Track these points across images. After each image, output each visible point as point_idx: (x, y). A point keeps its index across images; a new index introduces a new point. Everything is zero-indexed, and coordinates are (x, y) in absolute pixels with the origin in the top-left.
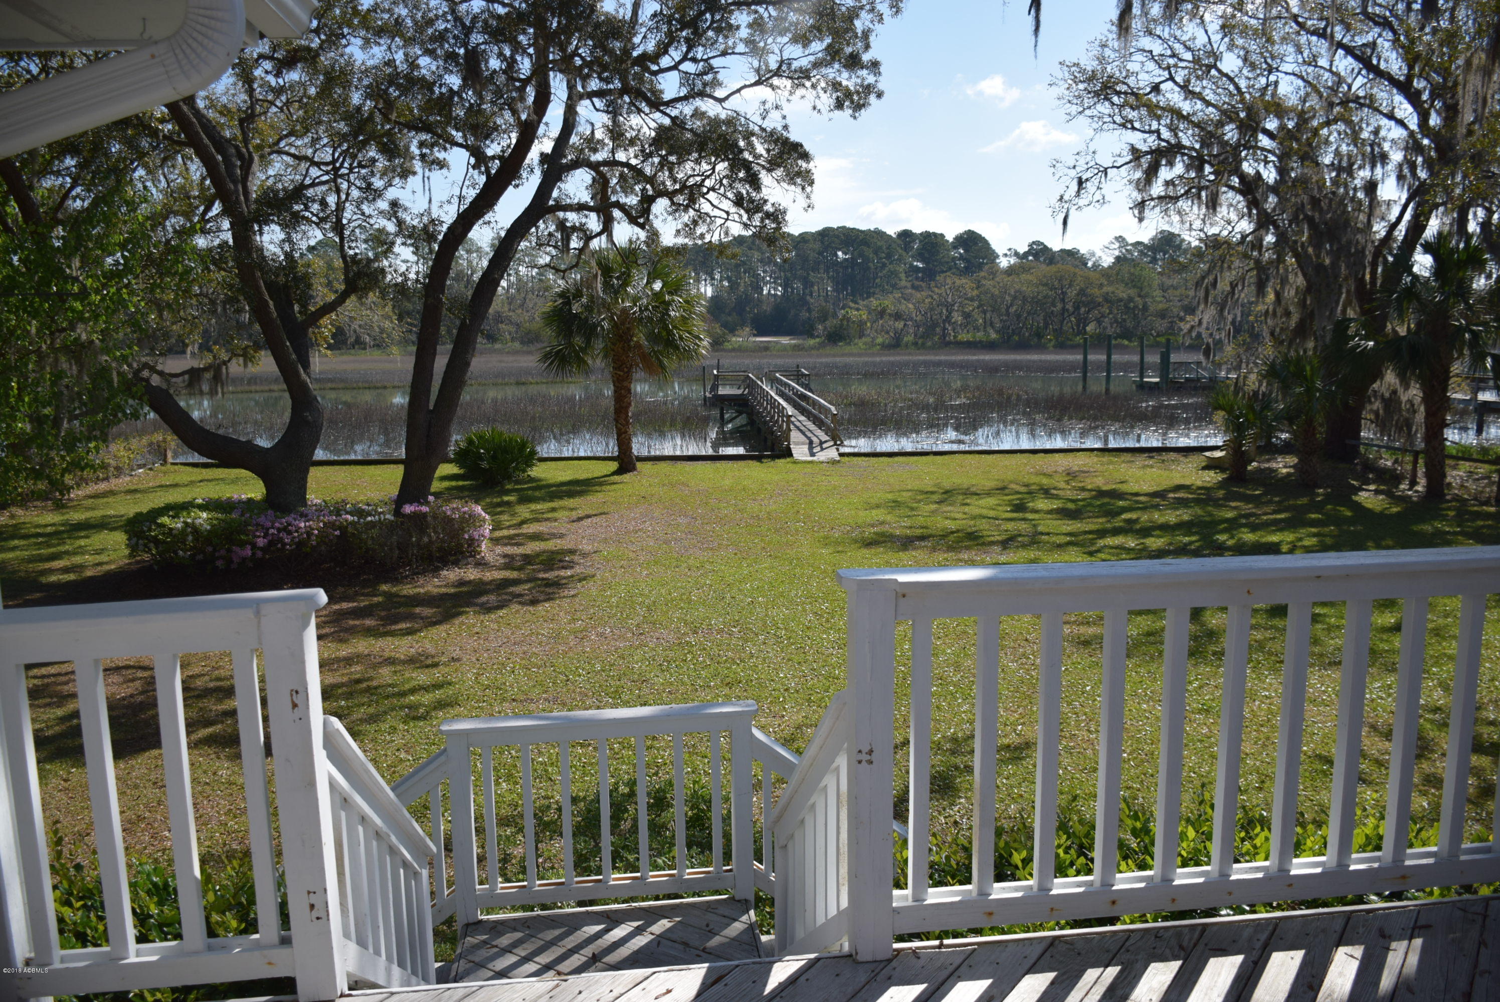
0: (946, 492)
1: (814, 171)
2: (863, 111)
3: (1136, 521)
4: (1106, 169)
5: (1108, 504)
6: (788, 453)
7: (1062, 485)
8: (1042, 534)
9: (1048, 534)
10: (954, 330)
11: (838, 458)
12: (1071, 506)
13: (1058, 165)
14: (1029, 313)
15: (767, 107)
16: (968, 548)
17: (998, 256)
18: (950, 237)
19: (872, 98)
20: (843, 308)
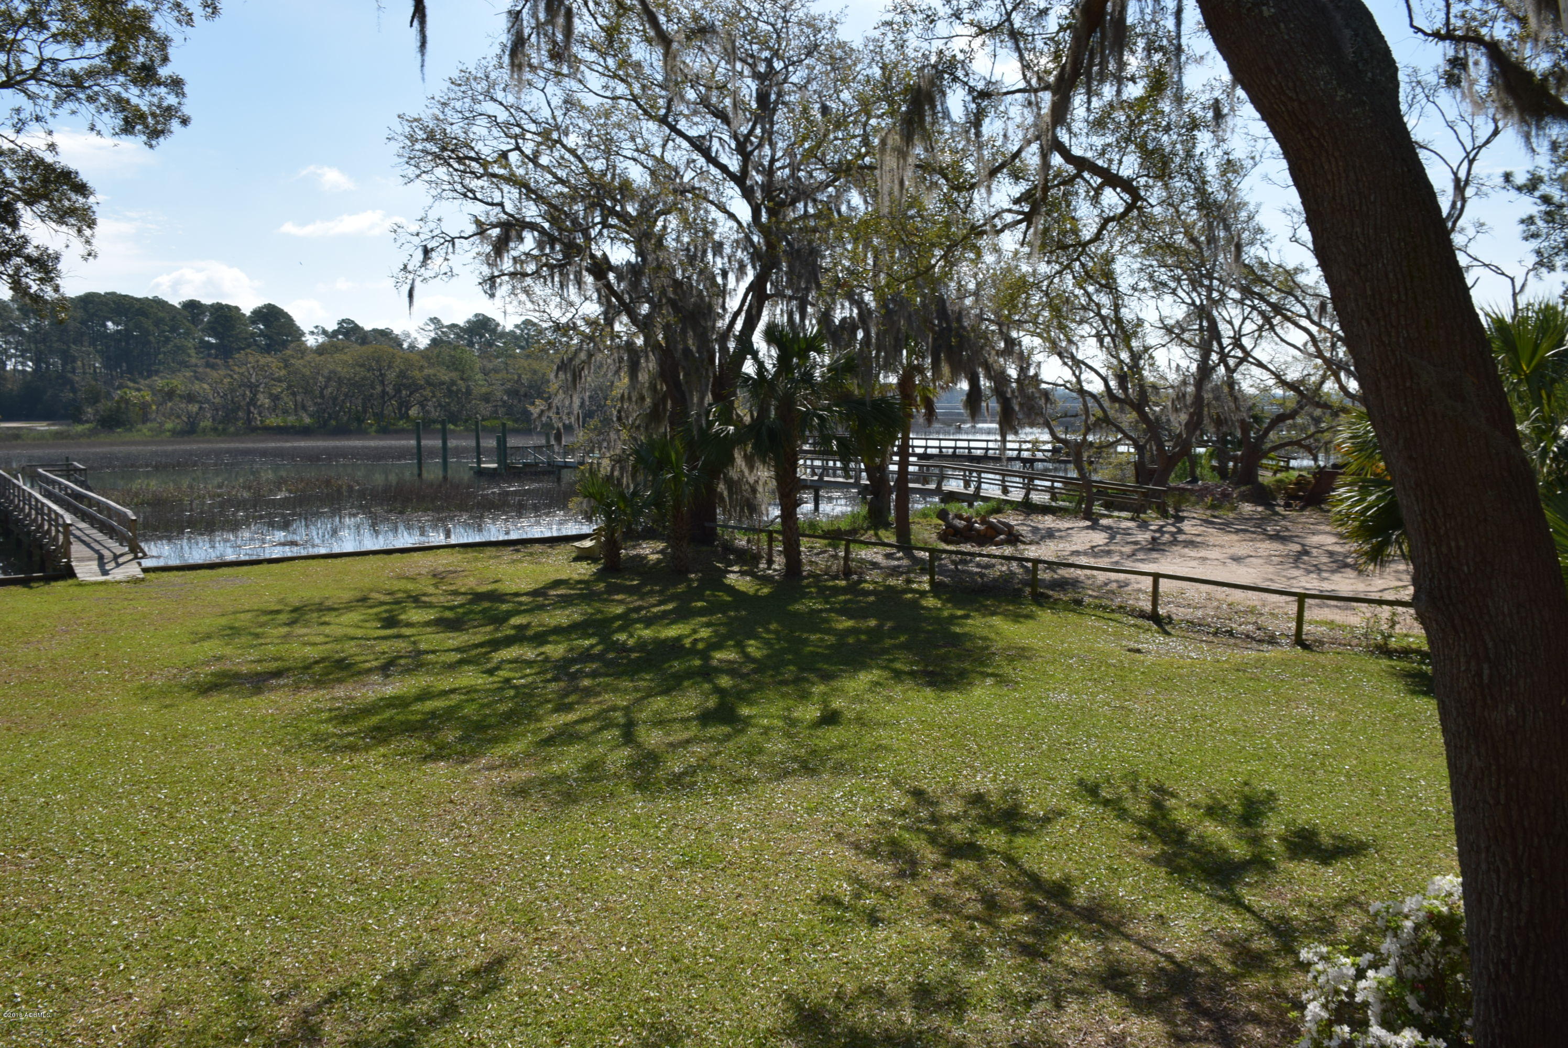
0: (295, 610)
1: (95, 208)
2: (161, 139)
3: (528, 625)
4: (453, 239)
5: (490, 608)
6: (69, 573)
7: (431, 590)
8: (427, 652)
9: (433, 652)
10: (260, 414)
11: (142, 575)
12: (448, 614)
13: (399, 230)
14: (346, 395)
15: (22, 116)
16: (340, 681)
17: (303, 334)
18: (247, 310)
19: (175, 124)
20: (119, 388)
